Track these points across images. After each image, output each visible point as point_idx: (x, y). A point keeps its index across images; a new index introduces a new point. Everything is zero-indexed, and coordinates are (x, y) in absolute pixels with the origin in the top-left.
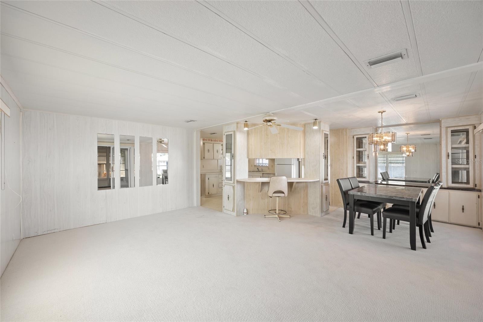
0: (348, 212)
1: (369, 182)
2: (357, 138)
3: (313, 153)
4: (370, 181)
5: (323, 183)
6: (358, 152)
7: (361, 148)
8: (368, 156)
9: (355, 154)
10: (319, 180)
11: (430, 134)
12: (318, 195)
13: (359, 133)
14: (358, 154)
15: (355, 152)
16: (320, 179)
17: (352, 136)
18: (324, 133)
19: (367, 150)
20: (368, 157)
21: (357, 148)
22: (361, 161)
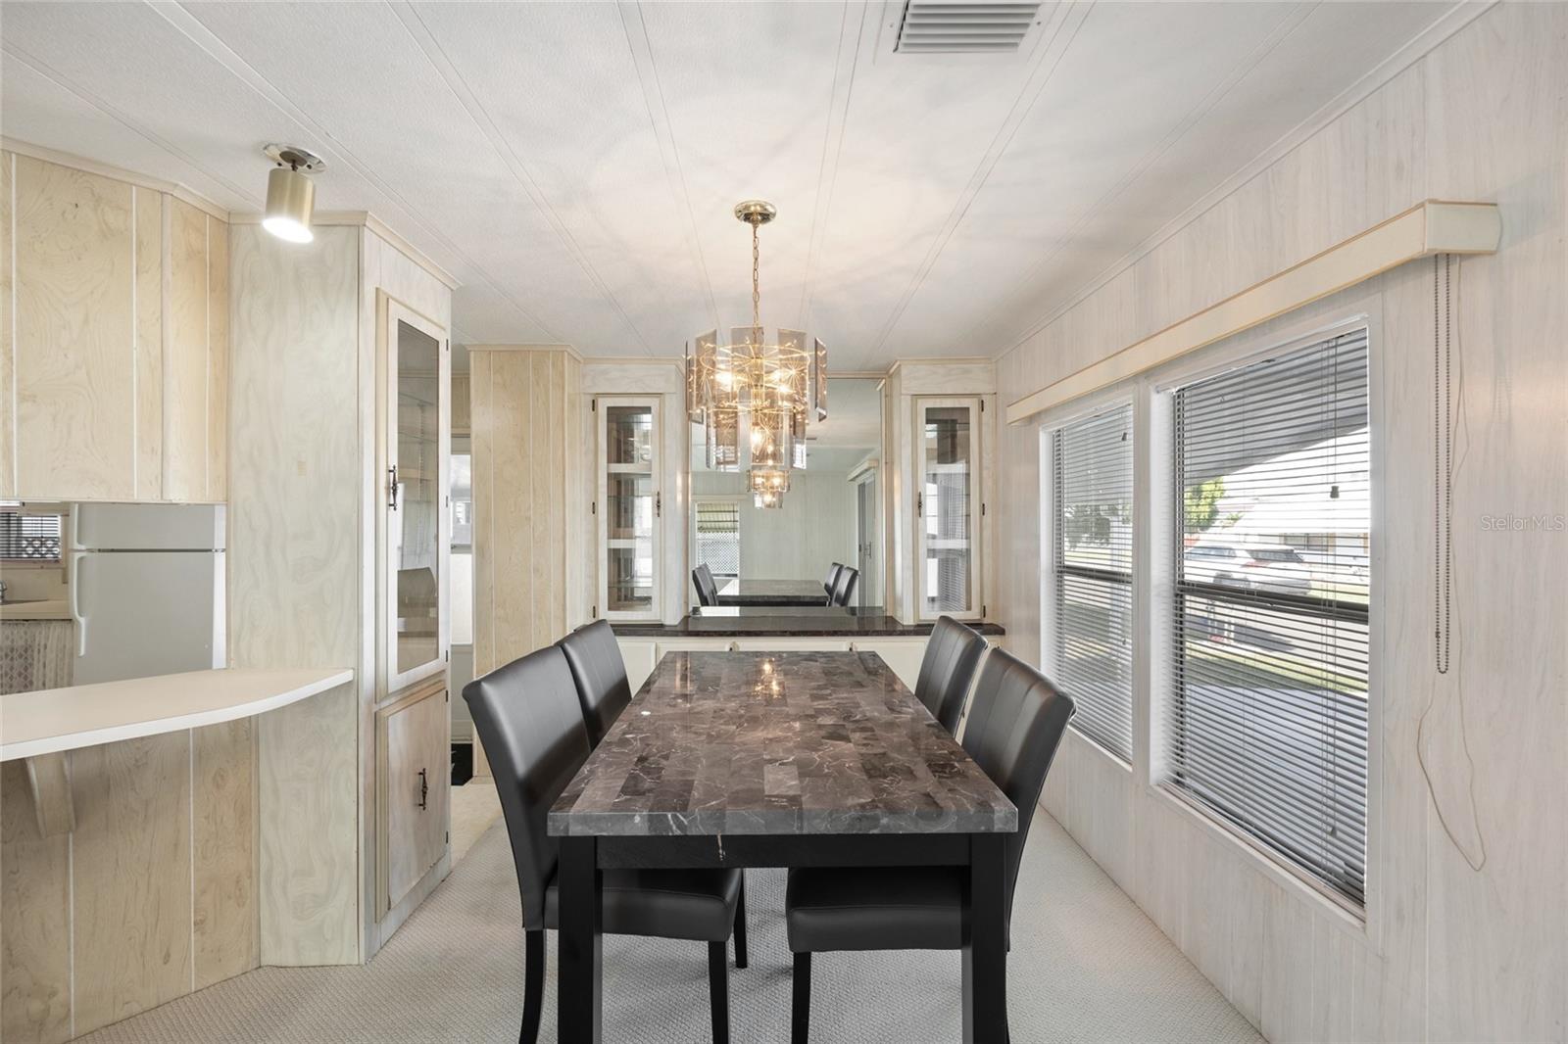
0: (552, 938)
1: (662, 626)
2: (609, 409)
3: (301, 465)
4: (667, 622)
5: (388, 695)
6: (614, 484)
7: (626, 461)
8: (659, 502)
9: (600, 490)
10: (347, 676)
11: (815, 439)
12: (345, 795)
13: (622, 382)
14: (614, 493)
15: (603, 481)
16: (358, 670)
17: (589, 399)
18: (403, 326)
19: (655, 472)
20: (658, 506)
21: (609, 462)
22: (626, 526)
